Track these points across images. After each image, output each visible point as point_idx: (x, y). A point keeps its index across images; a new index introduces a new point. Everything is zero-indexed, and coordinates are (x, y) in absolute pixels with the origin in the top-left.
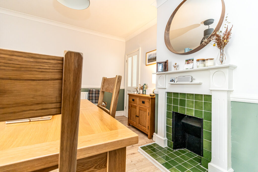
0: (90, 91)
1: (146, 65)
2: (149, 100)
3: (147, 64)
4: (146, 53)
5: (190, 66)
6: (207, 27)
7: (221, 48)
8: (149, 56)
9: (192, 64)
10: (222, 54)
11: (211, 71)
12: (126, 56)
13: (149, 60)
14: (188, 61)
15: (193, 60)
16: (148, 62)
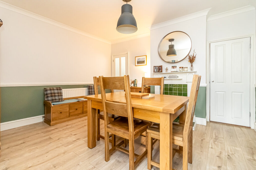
0: (89, 87)
1: (136, 66)
2: (146, 90)
3: (137, 64)
4: (135, 57)
5: (175, 70)
6: (170, 43)
7: (191, 63)
8: (138, 60)
9: (176, 69)
10: (192, 66)
11: (187, 73)
12: (113, 56)
13: (138, 62)
14: (173, 67)
15: (176, 67)
16: (138, 64)
